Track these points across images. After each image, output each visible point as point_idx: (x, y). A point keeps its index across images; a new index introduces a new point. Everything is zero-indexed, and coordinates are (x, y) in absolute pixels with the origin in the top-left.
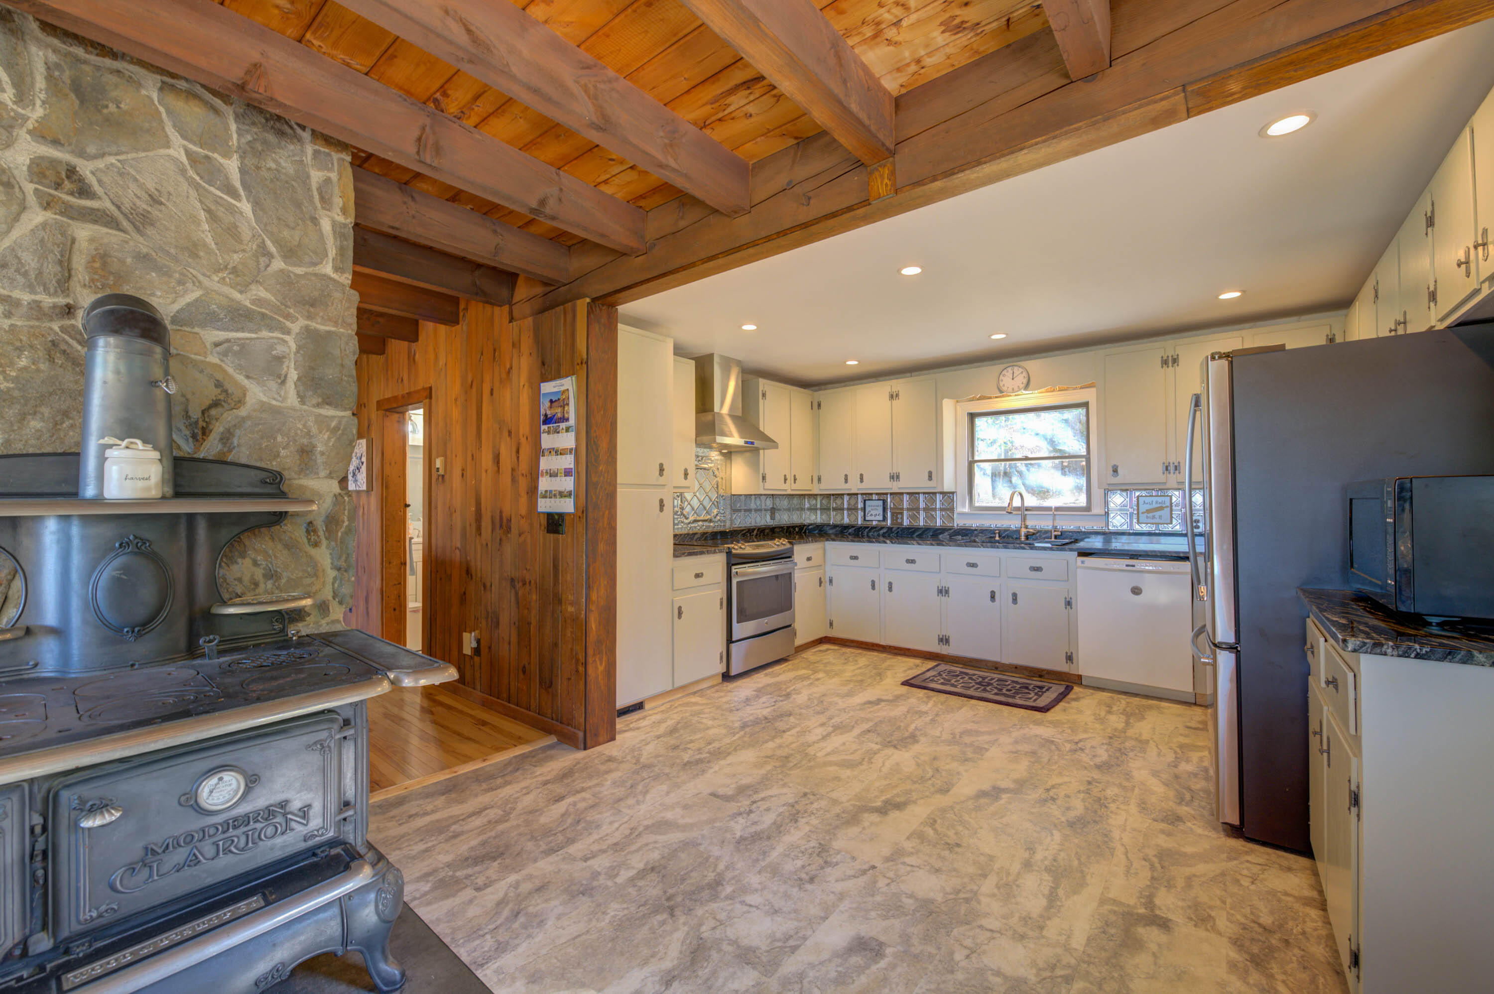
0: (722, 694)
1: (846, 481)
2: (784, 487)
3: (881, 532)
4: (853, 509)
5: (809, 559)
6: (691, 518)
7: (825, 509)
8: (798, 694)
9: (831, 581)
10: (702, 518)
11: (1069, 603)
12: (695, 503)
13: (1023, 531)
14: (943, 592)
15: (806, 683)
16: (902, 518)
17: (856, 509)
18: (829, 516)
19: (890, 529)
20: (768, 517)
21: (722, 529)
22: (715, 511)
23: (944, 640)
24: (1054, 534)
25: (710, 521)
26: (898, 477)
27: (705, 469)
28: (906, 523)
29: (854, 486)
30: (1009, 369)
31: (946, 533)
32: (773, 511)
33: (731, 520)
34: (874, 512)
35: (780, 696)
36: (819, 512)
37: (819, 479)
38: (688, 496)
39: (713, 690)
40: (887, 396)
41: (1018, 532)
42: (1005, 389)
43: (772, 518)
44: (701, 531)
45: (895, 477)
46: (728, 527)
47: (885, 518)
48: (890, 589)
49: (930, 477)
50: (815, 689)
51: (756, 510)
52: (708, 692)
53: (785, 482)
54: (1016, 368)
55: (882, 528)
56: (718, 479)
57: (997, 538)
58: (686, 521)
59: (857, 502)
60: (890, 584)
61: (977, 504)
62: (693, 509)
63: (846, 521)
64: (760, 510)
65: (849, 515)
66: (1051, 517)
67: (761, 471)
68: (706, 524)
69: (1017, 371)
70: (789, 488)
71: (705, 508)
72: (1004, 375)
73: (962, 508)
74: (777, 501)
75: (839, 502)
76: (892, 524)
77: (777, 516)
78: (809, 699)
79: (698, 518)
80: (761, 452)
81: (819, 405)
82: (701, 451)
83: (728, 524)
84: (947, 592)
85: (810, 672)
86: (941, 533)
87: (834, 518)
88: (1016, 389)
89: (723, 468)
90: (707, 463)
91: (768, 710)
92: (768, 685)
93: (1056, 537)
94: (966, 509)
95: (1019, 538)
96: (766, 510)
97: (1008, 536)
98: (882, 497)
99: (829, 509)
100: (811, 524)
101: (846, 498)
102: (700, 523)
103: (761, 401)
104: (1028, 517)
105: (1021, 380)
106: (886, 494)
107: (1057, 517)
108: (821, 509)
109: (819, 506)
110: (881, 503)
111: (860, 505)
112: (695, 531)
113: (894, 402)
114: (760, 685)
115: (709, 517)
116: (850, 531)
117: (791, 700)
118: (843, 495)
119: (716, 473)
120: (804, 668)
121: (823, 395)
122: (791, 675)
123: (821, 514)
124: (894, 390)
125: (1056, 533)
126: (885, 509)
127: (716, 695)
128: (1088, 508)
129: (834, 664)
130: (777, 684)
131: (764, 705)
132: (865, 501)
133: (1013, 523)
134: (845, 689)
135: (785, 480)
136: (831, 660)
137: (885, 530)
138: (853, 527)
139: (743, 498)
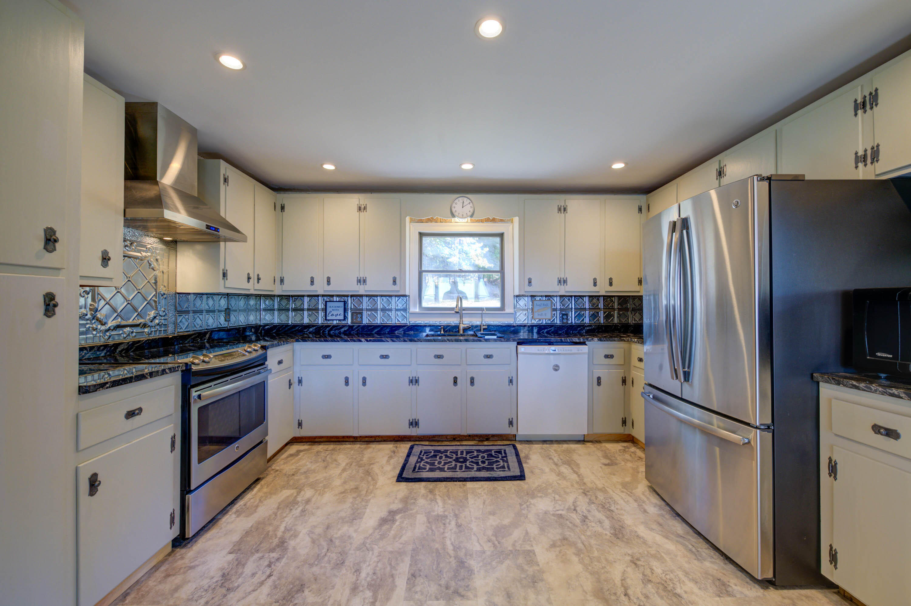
0: (177, 580)
1: (312, 282)
2: (246, 285)
3: (342, 330)
4: (314, 310)
5: (280, 362)
6: (111, 323)
7: (283, 310)
8: (295, 536)
9: (300, 381)
10: (130, 322)
11: (511, 381)
12: (120, 303)
13: (462, 326)
14: (414, 381)
15: (297, 511)
16: (362, 317)
17: (317, 310)
18: (288, 316)
19: (351, 327)
20: (222, 318)
21: (163, 335)
22: (152, 314)
23: (414, 423)
24: (482, 327)
25: (145, 326)
26: (365, 281)
27: (136, 258)
28: (365, 321)
29: (320, 288)
30: (460, 199)
31: (401, 330)
32: (228, 311)
33: (175, 324)
34: (335, 313)
35: (272, 550)
36: (276, 313)
37: (282, 281)
38: (107, 294)
39: (159, 574)
40: (356, 208)
41: (457, 327)
42: (456, 214)
43: (227, 320)
44: (130, 339)
45: (362, 281)
46: (170, 332)
47: (345, 318)
48: (364, 383)
49: (394, 282)
50: (313, 520)
51: (208, 311)
52: (151, 583)
53: (248, 282)
54: (465, 199)
55: (343, 326)
56: (157, 273)
57: (442, 332)
58: (103, 328)
59: (318, 303)
60: (364, 379)
61: (425, 304)
62: (115, 310)
63: (306, 321)
64: (213, 311)
65: (309, 315)
66: (480, 315)
67: (222, 267)
68: (139, 330)
69: (467, 201)
70: (252, 288)
71: (135, 310)
72: (456, 204)
73: (414, 309)
74: (233, 302)
75: (298, 303)
76: (352, 323)
77: (233, 318)
78: (313, 542)
79: (124, 323)
80: (222, 244)
81: (283, 208)
82: (131, 233)
83: (170, 329)
84: (417, 381)
85: (294, 492)
86: (396, 330)
87: (292, 319)
88: (465, 215)
89: (166, 261)
90: (139, 251)
91: (266, 589)
92: (247, 533)
93: (484, 329)
94: (417, 310)
95: (458, 331)
96: (219, 311)
97: (450, 330)
98: (343, 298)
99: (288, 310)
100: (267, 325)
101: (306, 299)
102: (128, 329)
103: (222, 187)
104: (464, 316)
105: (468, 209)
106: (347, 296)
107: (483, 315)
108: (279, 310)
109: (276, 307)
110: (342, 304)
111: (321, 306)
112: (117, 340)
113: (362, 214)
114: (236, 537)
115: (141, 321)
116: (311, 329)
117: (290, 554)
118: (303, 296)
119: (154, 264)
120: (284, 487)
121: (287, 198)
122: (273, 502)
123: (279, 315)
124: (361, 203)
125: (484, 327)
126: (345, 310)
127: (167, 587)
128: (502, 308)
129: (314, 471)
130: (259, 527)
131: (256, 580)
132: (326, 302)
133: (453, 321)
134: (346, 508)
135: (249, 278)
136: (309, 465)
137: (346, 329)
138: (313, 326)
139: (191, 297)
